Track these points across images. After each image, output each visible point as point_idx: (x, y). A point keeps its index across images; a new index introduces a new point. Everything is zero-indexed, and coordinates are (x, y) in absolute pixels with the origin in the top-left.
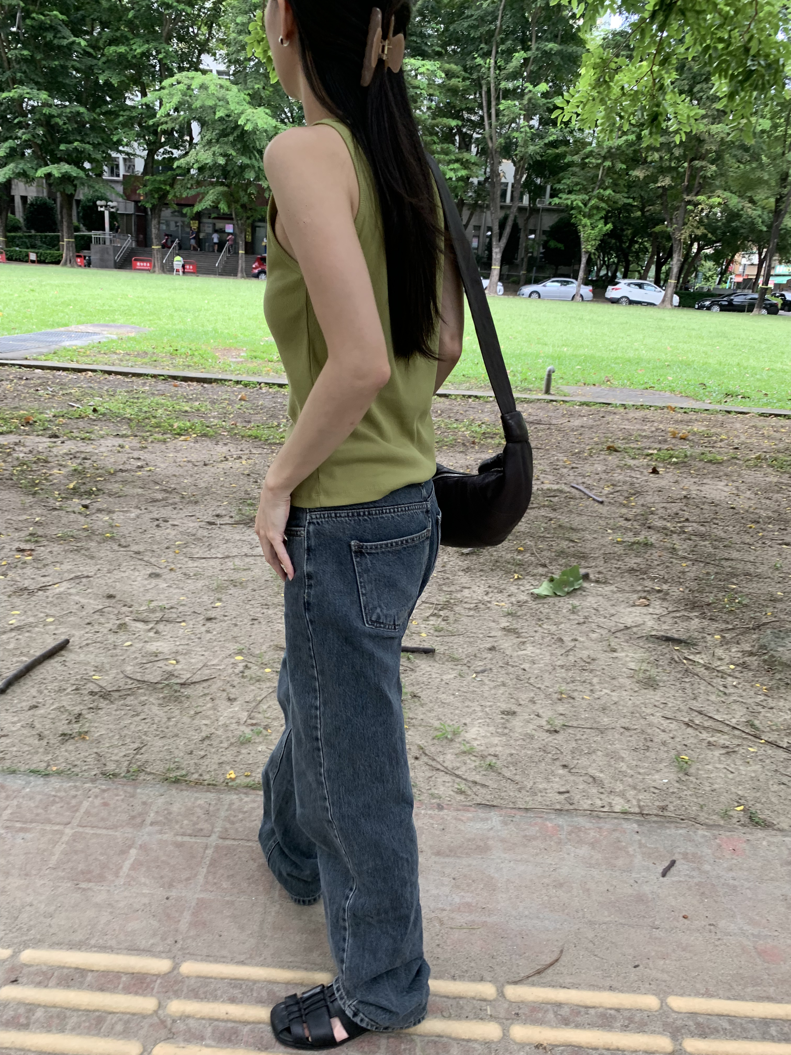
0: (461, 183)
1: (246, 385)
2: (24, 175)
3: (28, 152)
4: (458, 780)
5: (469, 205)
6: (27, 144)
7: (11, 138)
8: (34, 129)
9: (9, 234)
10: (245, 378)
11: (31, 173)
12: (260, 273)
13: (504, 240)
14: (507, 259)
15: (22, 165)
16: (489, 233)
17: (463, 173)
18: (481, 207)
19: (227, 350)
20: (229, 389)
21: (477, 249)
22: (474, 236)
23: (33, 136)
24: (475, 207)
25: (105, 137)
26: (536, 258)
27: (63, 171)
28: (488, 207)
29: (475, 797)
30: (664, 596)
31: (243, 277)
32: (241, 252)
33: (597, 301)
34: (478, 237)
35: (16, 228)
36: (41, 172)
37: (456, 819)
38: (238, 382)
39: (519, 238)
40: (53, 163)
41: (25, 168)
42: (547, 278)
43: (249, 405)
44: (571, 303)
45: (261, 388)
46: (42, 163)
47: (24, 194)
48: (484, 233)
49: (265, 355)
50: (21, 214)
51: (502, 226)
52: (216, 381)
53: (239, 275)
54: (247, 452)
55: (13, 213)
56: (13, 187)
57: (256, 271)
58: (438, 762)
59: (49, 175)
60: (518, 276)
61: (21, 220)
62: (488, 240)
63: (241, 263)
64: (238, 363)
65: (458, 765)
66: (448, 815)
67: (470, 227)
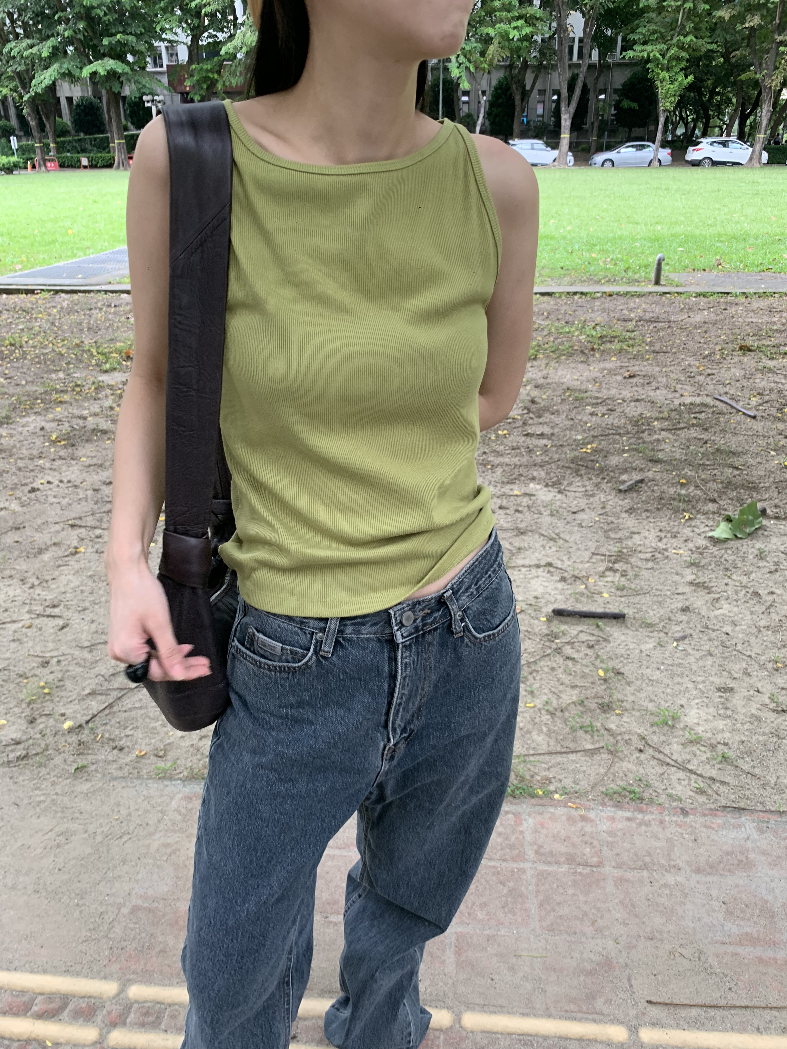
0: (525, 44)
2: (69, 75)
3: (70, 49)
4: (694, 777)
5: (533, 66)
6: (70, 41)
7: (53, 35)
8: (75, 24)
9: (58, 139)
11: (76, 72)
13: (574, 105)
14: (576, 126)
15: (67, 65)
16: (555, 97)
17: (527, 30)
18: (545, 67)
21: (542, 116)
22: (539, 102)
23: (75, 31)
24: (541, 69)
25: (147, 25)
26: (607, 121)
27: (109, 68)
28: (554, 67)
29: (718, 798)
33: (677, 166)
34: (544, 102)
35: (64, 133)
36: (86, 71)
37: (705, 826)
39: (588, 100)
40: (97, 60)
41: (70, 67)
42: (621, 143)
44: (649, 170)
46: (86, 61)
47: (68, 95)
48: (550, 98)
50: (68, 117)
51: (571, 89)
55: (60, 116)
56: (58, 88)
58: (665, 755)
59: (94, 74)
60: (588, 143)
61: (69, 123)
62: (554, 105)
65: (688, 757)
66: (695, 822)
67: (535, 92)
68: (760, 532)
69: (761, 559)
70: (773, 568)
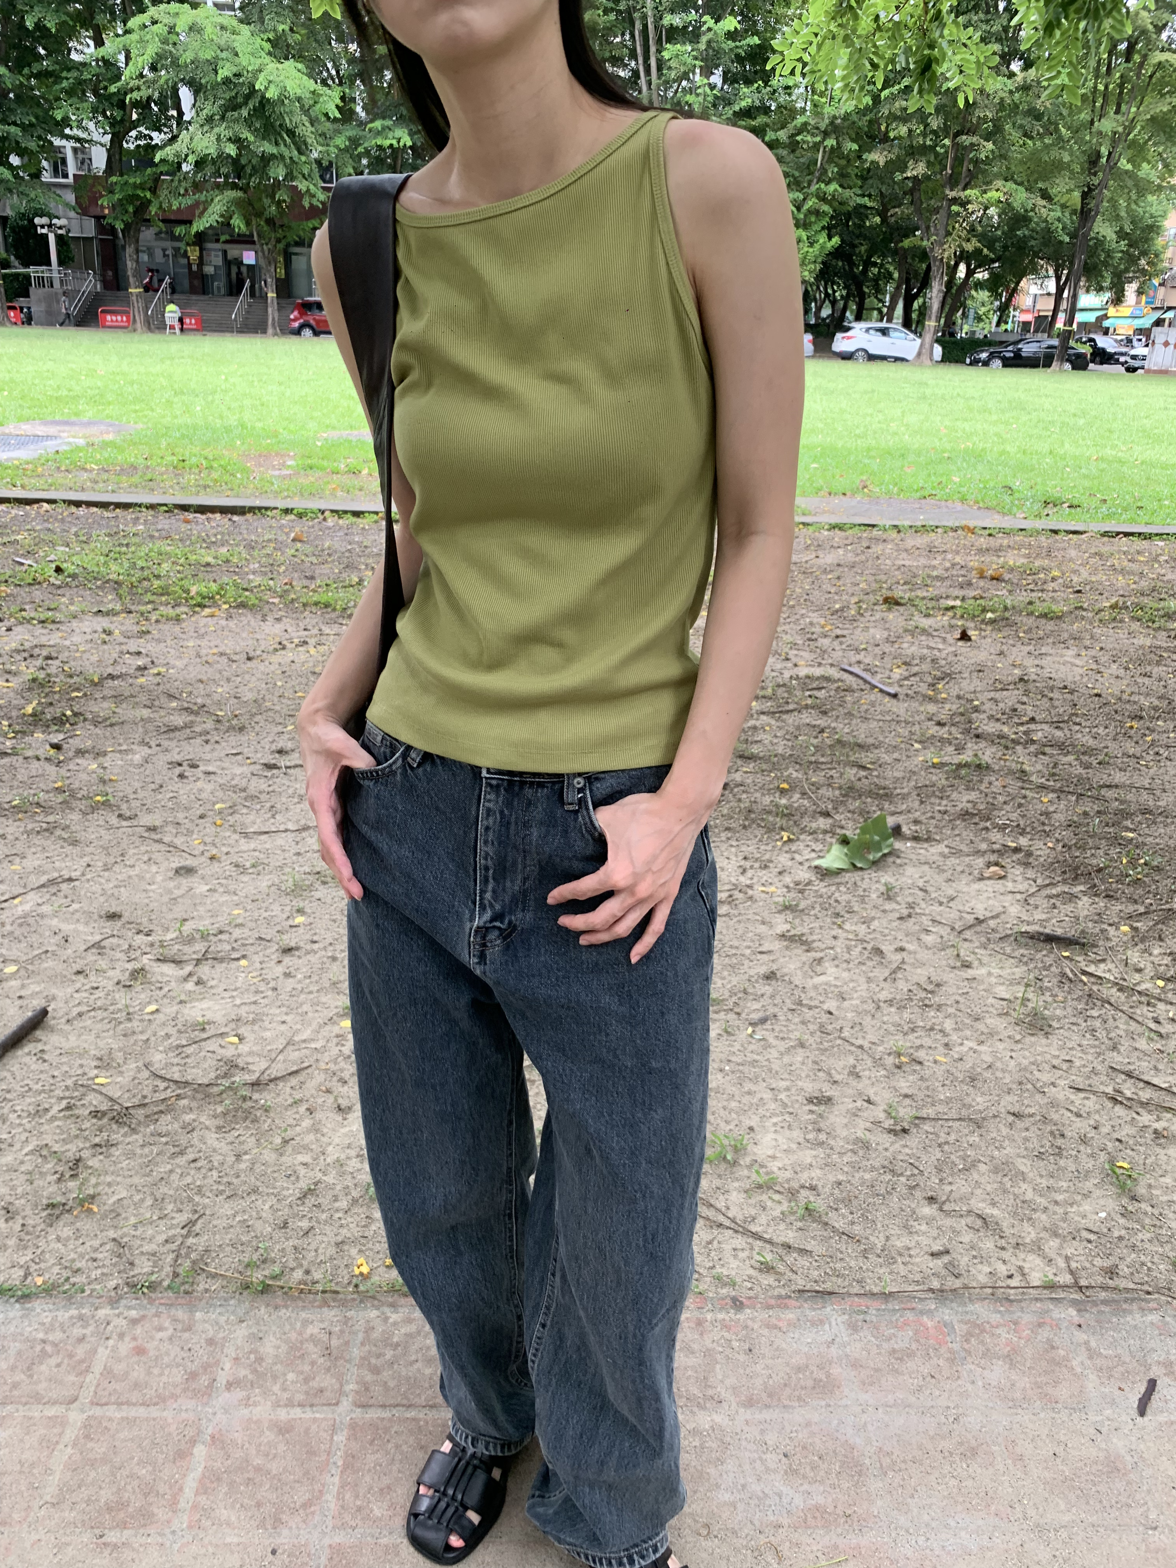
1: (300, 516)
4: (758, 1244)
10: (297, 503)
12: (302, 327)
19: (264, 458)
20: (274, 523)
29: (793, 1277)
30: (1026, 858)
31: (275, 334)
32: (271, 295)
33: (822, 357)
37: (768, 1326)
38: (287, 511)
43: (308, 549)
45: (325, 519)
49: (325, 463)
52: (252, 510)
53: (270, 331)
54: (315, 631)
57: (296, 325)
63: (272, 312)
64: (284, 477)
65: (753, 1212)
66: (752, 1319)
68: (890, 860)
69: (889, 898)
70: (905, 912)
